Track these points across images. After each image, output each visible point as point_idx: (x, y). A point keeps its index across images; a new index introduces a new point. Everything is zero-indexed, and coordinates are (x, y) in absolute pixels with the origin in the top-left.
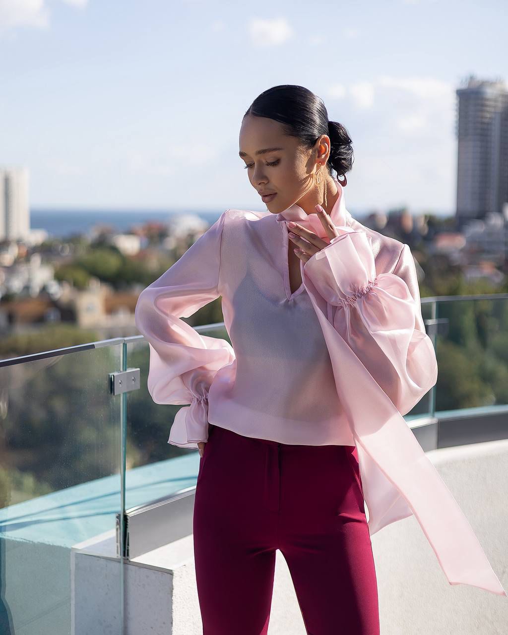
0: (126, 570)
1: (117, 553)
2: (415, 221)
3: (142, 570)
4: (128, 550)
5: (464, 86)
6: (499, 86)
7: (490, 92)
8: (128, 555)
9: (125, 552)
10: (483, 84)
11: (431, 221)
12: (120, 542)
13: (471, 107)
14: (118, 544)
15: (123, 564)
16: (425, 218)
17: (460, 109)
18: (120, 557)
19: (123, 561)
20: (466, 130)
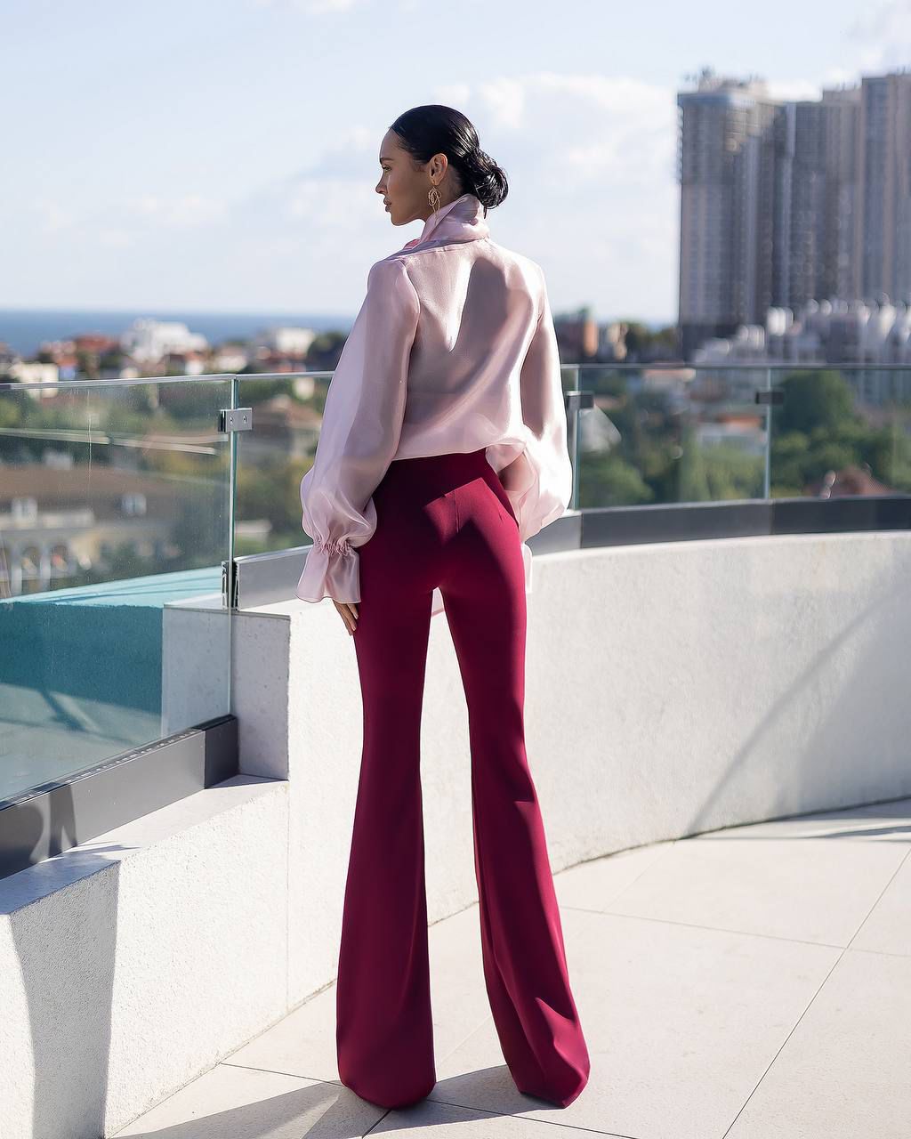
0: (233, 621)
1: (224, 604)
2: (603, 332)
3: (254, 619)
4: (237, 600)
5: (691, 87)
6: (754, 90)
7: (738, 100)
8: (237, 605)
9: (234, 602)
10: (727, 85)
11: (634, 337)
12: (227, 591)
13: (704, 127)
14: (225, 594)
15: (230, 615)
16: (621, 329)
17: (683, 129)
18: (226, 608)
19: (230, 612)
20: (695, 168)
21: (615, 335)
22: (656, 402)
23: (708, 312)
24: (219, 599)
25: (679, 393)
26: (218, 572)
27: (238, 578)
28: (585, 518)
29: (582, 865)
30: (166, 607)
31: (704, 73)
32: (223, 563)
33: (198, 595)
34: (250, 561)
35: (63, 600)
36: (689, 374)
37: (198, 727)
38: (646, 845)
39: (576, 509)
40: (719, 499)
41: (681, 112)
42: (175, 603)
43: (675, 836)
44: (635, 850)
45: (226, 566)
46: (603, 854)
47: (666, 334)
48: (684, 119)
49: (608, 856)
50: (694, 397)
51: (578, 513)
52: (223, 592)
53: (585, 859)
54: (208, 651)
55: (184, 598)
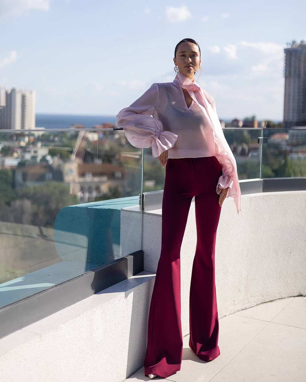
0: (143, 216)
1: (140, 209)
2: (259, 124)
3: (150, 216)
4: (144, 208)
5: (289, 47)
8: (144, 210)
11: (269, 124)
12: (141, 204)
13: (293, 59)
14: (140, 205)
15: (141, 214)
16: (265, 123)
17: (286, 60)
18: (140, 211)
19: (142, 212)
20: (290, 72)
21: (263, 124)
22: (277, 146)
23: (293, 118)
24: (138, 207)
25: (284, 143)
26: (138, 197)
27: (144, 200)
28: (264, 181)
29: (263, 304)
30: (122, 210)
31: (293, 42)
32: (140, 195)
33: (132, 206)
34: (148, 194)
35: (91, 206)
36: (287, 137)
37: (131, 254)
38: (285, 298)
39: (261, 178)
40: (296, 177)
41: (285, 55)
42: (125, 208)
43: (294, 295)
44: (280, 300)
45: (140, 196)
46: (269, 300)
47: (279, 125)
48: (286, 57)
49: (271, 301)
50: (288, 145)
51: (262, 180)
52: (139, 205)
53: (263, 302)
54: (135, 228)
55: (127, 206)
